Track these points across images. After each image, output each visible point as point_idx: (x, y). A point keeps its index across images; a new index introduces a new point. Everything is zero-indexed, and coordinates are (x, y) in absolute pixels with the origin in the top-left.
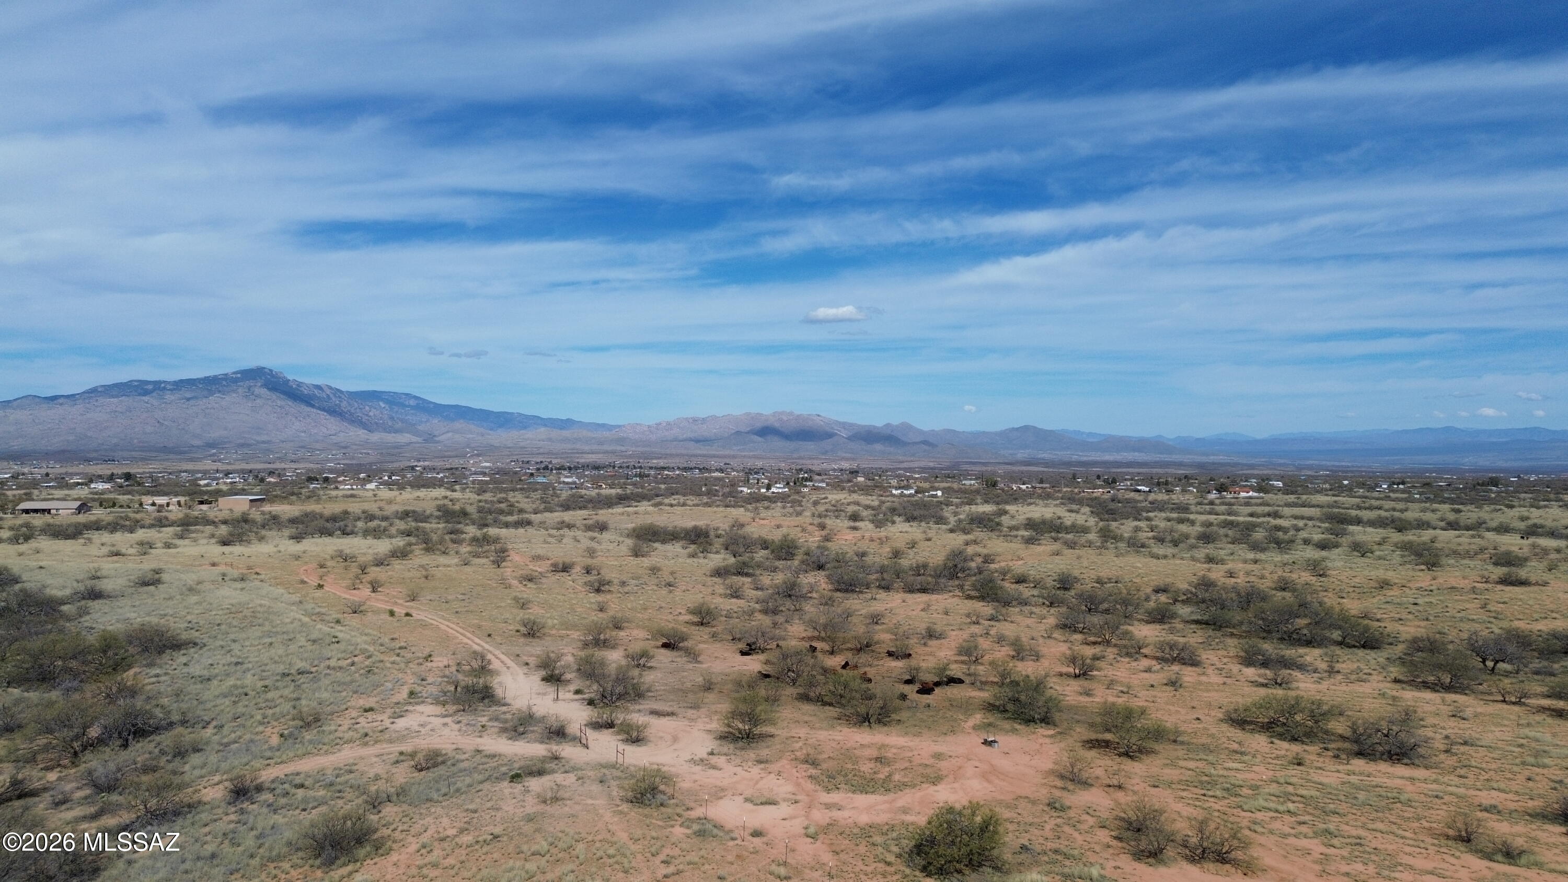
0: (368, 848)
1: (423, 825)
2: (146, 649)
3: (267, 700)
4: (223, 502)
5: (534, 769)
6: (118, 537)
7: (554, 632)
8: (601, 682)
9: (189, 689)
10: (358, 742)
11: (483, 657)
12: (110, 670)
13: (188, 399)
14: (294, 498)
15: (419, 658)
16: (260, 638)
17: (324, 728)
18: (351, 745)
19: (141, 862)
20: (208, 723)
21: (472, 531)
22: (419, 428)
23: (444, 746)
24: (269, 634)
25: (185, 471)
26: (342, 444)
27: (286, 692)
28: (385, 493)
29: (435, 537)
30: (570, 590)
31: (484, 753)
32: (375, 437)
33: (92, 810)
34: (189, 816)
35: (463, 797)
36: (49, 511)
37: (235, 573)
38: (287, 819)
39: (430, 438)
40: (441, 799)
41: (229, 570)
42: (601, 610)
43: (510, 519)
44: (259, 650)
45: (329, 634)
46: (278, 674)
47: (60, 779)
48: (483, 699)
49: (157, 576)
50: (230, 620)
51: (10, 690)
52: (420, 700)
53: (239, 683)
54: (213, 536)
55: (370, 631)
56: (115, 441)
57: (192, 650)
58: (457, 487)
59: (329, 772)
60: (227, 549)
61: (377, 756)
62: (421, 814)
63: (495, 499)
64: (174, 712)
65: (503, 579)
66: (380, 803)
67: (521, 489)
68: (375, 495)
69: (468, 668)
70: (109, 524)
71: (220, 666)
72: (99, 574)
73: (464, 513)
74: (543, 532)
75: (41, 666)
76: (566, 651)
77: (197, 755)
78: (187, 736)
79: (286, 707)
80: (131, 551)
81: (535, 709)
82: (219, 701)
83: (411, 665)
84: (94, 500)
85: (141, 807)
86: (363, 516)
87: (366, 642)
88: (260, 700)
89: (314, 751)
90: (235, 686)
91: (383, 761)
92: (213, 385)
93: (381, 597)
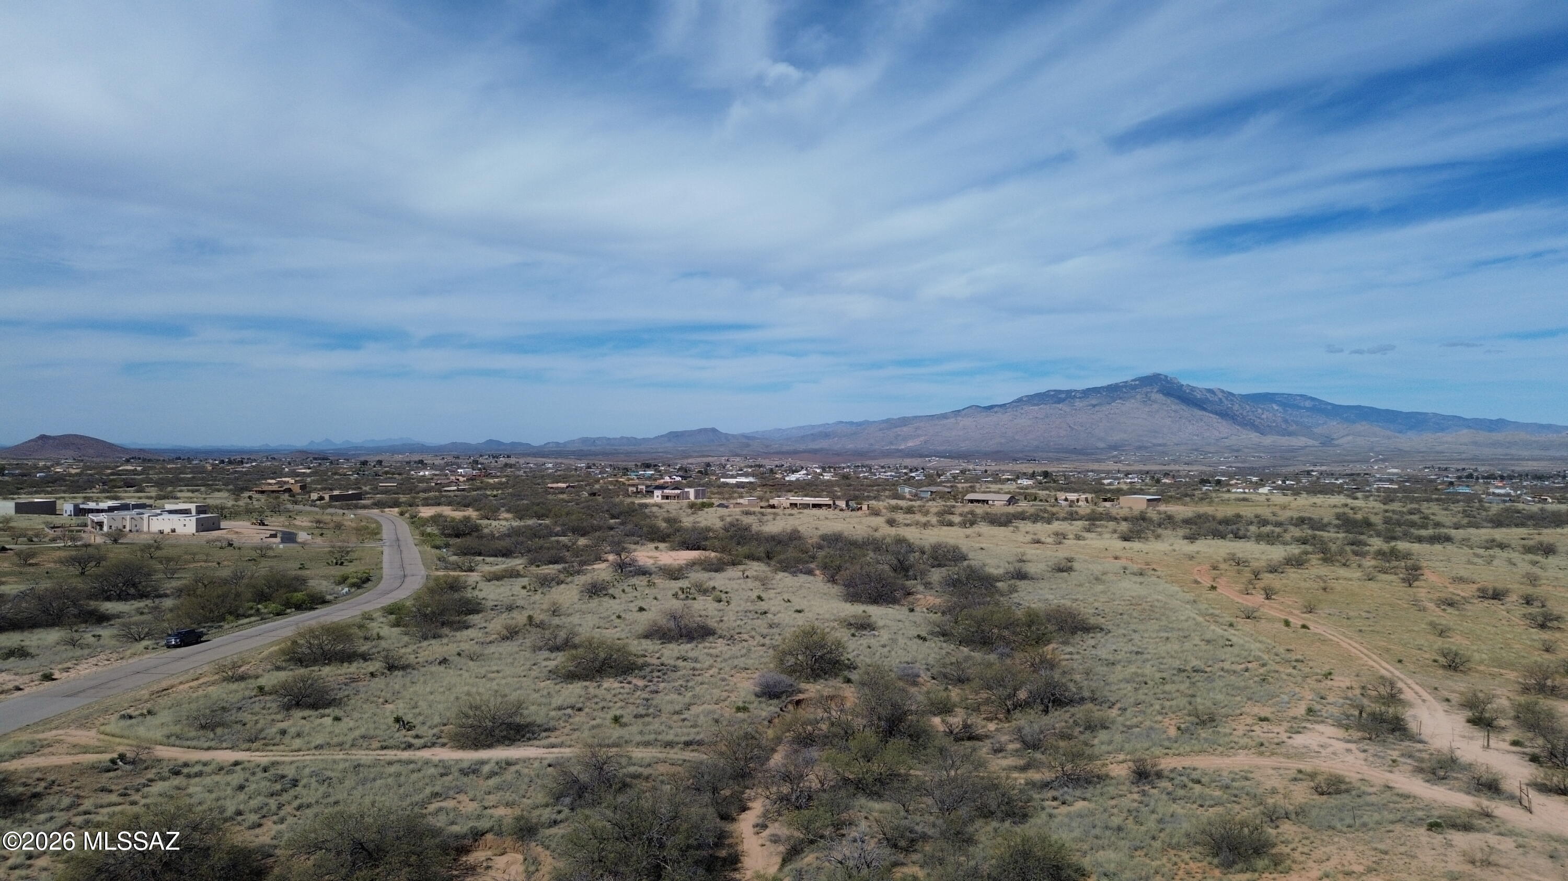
0: (1266, 862)
1: (1324, 852)
2: (1061, 629)
3: (1164, 692)
4: (1125, 501)
5: (1458, 821)
6: (1039, 527)
7: (1482, 668)
8: (1550, 737)
9: (1097, 669)
10: (1253, 750)
11: (1392, 684)
12: (1034, 642)
13: (1094, 406)
14: (1188, 499)
15: (1317, 674)
16: (1158, 631)
17: (1219, 729)
18: (1246, 751)
19: (1060, 818)
20: (1114, 704)
21: (1377, 543)
22: (1315, 430)
23: (1347, 773)
24: (1166, 629)
25: (1092, 471)
26: (1235, 448)
27: (1182, 687)
28: (1278, 498)
29: (1333, 547)
30: (1504, 622)
31: (1396, 791)
32: (1268, 440)
33: (1021, 762)
34: (1098, 786)
35: (1371, 833)
36: (986, 502)
37: (1135, 568)
38: (1185, 811)
39: (1328, 441)
40: (1345, 829)
41: (1129, 564)
42: (1547, 650)
43: (1424, 532)
44: (1157, 643)
45: (1222, 637)
46: (1174, 669)
47: (997, 730)
48: (1393, 730)
49: (1069, 564)
50: (1130, 611)
51: (961, 648)
52: (1320, 719)
53: (1139, 671)
54: (1115, 531)
55: (1264, 639)
56: (1035, 443)
57: (1099, 635)
58: (1359, 495)
59: (1225, 774)
60: (1127, 544)
61: (1274, 769)
62: (1323, 840)
63: (1405, 510)
64: (1085, 688)
65: (1416, 601)
66: (1277, 818)
67: (1437, 500)
68: (1268, 500)
69: (1374, 693)
70: (1032, 515)
71: (1123, 653)
72: (1024, 558)
73: (1367, 524)
74: (1466, 550)
75: (983, 631)
76: (1498, 692)
77: (1105, 731)
78: (1097, 713)
79: (1183, 702)
80: (1049, 540)
81: (1458, 753)
82: (1122, 685)
83: (1309, 680)
84: (1020, 494)
85: (1059, 769)
86: (1255, 520)
87: (1259, 650)
88: (1158, 691)
89: (1209, 749)
90: (1136, 674)
91: (1281, 775)
92: (1114, 392)
93: (1275, 605)
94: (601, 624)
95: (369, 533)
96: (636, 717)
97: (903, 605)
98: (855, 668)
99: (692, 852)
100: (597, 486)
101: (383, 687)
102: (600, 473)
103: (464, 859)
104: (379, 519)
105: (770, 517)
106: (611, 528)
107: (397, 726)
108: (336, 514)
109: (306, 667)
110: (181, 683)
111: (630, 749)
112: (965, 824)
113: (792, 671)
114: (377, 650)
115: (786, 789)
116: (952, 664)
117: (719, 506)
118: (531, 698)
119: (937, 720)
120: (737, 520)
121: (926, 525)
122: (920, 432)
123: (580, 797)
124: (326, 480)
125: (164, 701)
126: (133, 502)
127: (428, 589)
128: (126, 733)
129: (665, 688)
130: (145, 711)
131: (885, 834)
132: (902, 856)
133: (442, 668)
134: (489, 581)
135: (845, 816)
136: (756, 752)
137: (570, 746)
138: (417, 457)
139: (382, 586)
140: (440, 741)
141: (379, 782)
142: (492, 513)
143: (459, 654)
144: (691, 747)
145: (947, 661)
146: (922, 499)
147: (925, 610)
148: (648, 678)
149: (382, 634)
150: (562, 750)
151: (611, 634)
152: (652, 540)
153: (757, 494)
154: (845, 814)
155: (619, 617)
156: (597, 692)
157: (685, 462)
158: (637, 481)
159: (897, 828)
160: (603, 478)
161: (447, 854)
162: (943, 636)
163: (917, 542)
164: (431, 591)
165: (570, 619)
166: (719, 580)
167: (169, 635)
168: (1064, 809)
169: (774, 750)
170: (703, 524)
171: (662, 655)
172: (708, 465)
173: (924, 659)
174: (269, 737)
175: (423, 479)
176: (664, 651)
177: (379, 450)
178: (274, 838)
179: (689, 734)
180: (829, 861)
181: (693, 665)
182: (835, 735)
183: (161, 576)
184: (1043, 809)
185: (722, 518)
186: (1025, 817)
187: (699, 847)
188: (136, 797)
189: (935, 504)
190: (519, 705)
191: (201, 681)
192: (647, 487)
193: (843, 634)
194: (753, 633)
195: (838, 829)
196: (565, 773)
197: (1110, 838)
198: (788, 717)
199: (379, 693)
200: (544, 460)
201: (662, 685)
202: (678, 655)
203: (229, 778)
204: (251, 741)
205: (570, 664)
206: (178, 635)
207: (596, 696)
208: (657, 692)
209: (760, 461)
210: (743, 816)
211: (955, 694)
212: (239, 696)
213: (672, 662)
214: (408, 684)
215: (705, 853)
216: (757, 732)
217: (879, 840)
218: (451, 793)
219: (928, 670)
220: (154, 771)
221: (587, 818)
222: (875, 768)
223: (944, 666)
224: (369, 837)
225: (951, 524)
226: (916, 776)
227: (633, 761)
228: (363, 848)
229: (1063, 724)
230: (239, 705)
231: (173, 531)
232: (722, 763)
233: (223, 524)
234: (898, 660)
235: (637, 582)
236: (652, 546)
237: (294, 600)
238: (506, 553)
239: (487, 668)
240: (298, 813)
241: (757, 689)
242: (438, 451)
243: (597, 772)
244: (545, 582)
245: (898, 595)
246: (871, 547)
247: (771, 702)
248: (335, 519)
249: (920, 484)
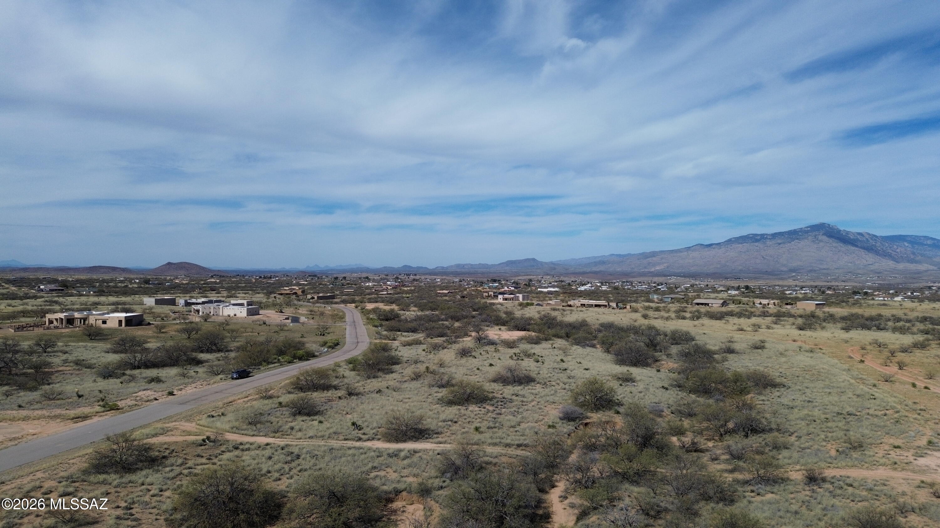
2: (757, 385)
3: (827, 427)
4: (801, 305)
6: (742, 320)
9: (781, 411)
10: (889, 467)
12: (738, 393)
13: (780, 244)
14: (844, 304)
15: (935, 419)
16: (823, 388)
17: (866, 452)
18: (884, 467)
19: (756, 504)
20: (793, 434)
22: (934, 259)
24: (828, 387)
25: (778, 286)
26: (878, 271)
27: (840, 424)
28: (908, 304)
32: (901, 266)
33: (730, 467)
34: (782, 485)
36: (708, 304)
37: (807, 347)
38: (842, 504)
41: (803, 345)
44: (822, 396)
45: (868, 393)
46: (834, 412)
47: (714, 446)
49: (762, 344)
50: (804, 375)
51: (691, 395)
53: (810, 413)
54: (794, 324)
55: (898, 395)
56: (740, 268)
57: (782, 389)
59: (869, 481)
60: (802, 332)
61: (904, 479)
64: (773, 423)
66: (906, 511)
68: (901, 305)
70: (737, 313)
71: (799, 401)
72: (732, 340)
75: (705, 385)
77: (786, 450)
78: (781, 439)
79: (841, 434)
80: (749, 329)
82: (798, 422)
83: (929, 423)
84: (730, 300)
85: (756, 473)
86: (892, 318)
87: (895, 402)
88: (823, 426)
89: (859, 465)
90: (808, 415)
91: (909, 483)
92: (793, 235)
93: (906, 374)
94: (468, 373)
95: (338, 318)
96: (488, 428)
97: (653, 368)
98: (622, 405)
99: (522, 509)
100: (465, 292)
101: (345, 405)
102: (467, 285)
103: (390, 506)
104: (344, 310)
105: (568, 312)
106: (474, 317)
107: (353, 427)
108: (320, 307)
109: (304, 392)
110: (239, 399)
111: (485, 447)
112: (693, 503)
113: (582, 405)
114: (343, 384)
115: (579, 476)
116: (684, 404)
117: (537, 305)
118: (428, 415)
119: (674, 439)
120: (548, 314)
121: (667, 319)
122: (664, 261)
123: (456, 473)
124: (315, 288)
125: (230, 408)
126: (215, 299)
127: (371, 350)
128: (210, 425)
129: (505, 412)
130: (220, 414)
131: (641, 507)
132: (652, 521)
133: (378, 395)
134: (404, 346)
135: (615, 494)
136: (560, 452)
137: (450, 443)
138: (364, 275)
139: (346, 348)
140: (377, 437)
141: (343, 459)
142: (406, 308)
143: (388, 388)
144: (521, 448)
145: (682, 403)
146: (665, 302)
147: (667, 371)
148: (495, 405)
149: (345, 375)
150: (446, 445)
151: (473, 379)
152: (497, 325)
153: (560, 298)
154: (615, 493)
155: (478, 369)
156: (465, 412)
157: (516, 279)
158: (488, 290)
159: (648, 503)
160: (469, 288)
161: (381, 502)
162: (679, 387)
163: (662, 329)
164: (372, 351)
165: (450, 369)
166: (537, 349)
167: (233, 372)
168: (759, 498)
169: (571, 452)
170: (528, 315)
171: (503, 392)
172: (530, 280)
173: (666, 401)
174: (285, 431)
175: (368, 288)
176: (505, 390)
177: (344, 271)
178: (287, 487)
179: (519, 440)
180: (606, 521)
181: (521, 399)
182: (609, 445)
183: (229, 340)
184: (745, 497)
185: (539, 312)
186: (732, 502)
187: (526, 507)
188: (215, 460)
189: (674, 305)
190: (421, 418)
191: (249, 398)
192: (494, 293)
193: (614, 384)
194: (558, 382)
195: (611, 502)
196: (447, 459)
197: (790, 518)
198: (580, 433)
199: (343, 408)
200: (435, 277)
201: (503, 410)
202: (513, 393)
203: (264, 452)
204: (275, 432)
205: (450, 395)
206: (238, 372)
207: (465, 415)
208: (501, 414)
209: (562, 278)
210: (553, 490)
211: (686, 423)
212: (268, 407)
213: (510, 397)
214: (360, 404)
215: (530, 511)
216: (561, 441)
217: (637, 510)
218: (383, 467)
219: (669, 408)
220: (225, 446)
221: (460, 486)
222: (635, 466)
223: (679, 405)
224: (338, 489)
225: (684, 318)
226: (661, 472)
227: (487, 454)
228: (334, 495)
229: (758, 445)
230: (269, 412)
231: (235, 315)
232: (539, 458)
233: (261, 312)
234: (649, 402)
235: (489, 349)
236: (497, 328)
237: (298, 355)
238: (414, 331)
239: (403, 396)
240: (300, 474)
241: (561, 415)
242: (376, 272)
243: (466, 459)
244: (436, 347)
245: (649, 361)
246: (632, 331)
247: (569, 423)
248: (320, 309)
249: (664, 293)
